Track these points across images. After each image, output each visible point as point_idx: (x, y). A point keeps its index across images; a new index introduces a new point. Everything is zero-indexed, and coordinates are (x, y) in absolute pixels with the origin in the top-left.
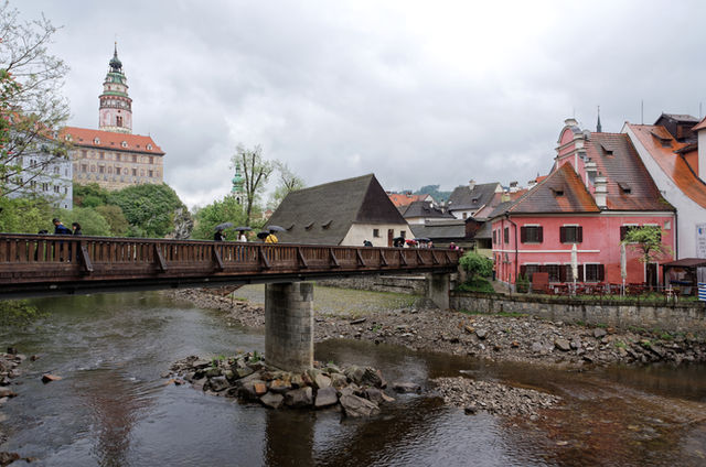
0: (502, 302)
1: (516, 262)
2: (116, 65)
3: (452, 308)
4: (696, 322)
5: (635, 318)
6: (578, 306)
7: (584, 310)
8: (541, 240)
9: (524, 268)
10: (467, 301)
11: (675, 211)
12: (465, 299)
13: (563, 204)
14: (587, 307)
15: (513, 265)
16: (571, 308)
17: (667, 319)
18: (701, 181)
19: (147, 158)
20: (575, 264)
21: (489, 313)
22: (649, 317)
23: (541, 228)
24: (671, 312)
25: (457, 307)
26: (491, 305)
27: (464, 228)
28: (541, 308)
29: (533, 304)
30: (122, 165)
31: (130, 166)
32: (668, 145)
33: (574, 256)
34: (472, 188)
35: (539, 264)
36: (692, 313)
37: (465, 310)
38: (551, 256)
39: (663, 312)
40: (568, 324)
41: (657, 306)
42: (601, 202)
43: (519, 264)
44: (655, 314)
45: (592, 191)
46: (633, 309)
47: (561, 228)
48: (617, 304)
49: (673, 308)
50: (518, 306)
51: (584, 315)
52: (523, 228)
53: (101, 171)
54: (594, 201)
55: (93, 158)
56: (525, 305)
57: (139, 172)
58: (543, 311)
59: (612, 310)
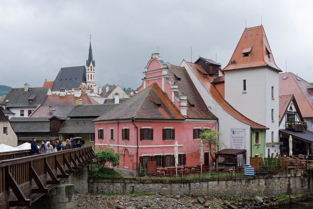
0: (133, 185)
1: (137, 154)
3: (91, 191)
4: (245, 188)
5: (217, 189)
6: (186, 183)
7: (190, 186)
8: (152, 138)
9: (142, 158)
10: (105, 186)
11: (217, 119)
12: (103, 184)
13: (162, 113)
14: (192, 184)
15: (135, 156)
16: (182, 185)
17: (232, 187)
18: (226, 102)
21: (123, 194)
22: (224, 187)
23: (152, 130)
24: (234, 183)
25: (95, 190)
26: (124, 187)
27: (48, 125)
28: (163, 187)
29: (157, 185)
32: (206, 77)
33: (176, 149)
34: (26, 90)
35: (151, 155)
36: (243, 182)
37: (103, 193)
38: (158, 149)
39: (230, 183)
40: (181, 197)
41: (227, 180)
42: (184, 112)
43: (139, 156)
44: (227, 185)
45: (177, 105)
46: (215, 183)
47: (163, 129)
48: (207, 180)
49: (235, 180)
50: (146, 186)
51: (190, 189)
52: (142, 130)
54: (179, 112)
56: (151, 186)
58: (165, 188)
59: (205, 184)
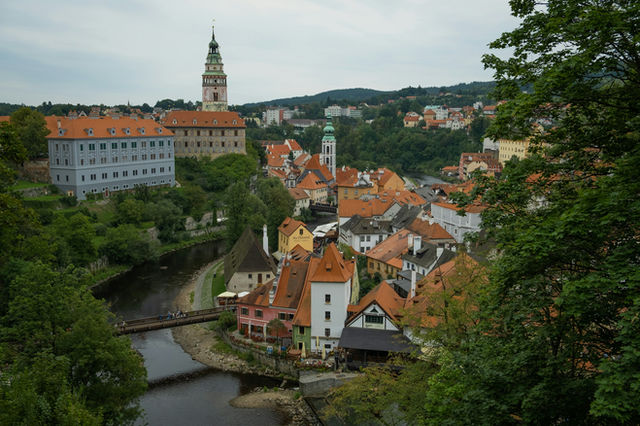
2: (214, 47)
8: (248, 314)
19: (233, 132)
20: (250, 324)
23: (249, 309)
30: (214, 139)
31: (220, 139)
42: (271, 301)
43: (241, 323)
47: (255, 310)
53: (199, 145)
55: (192, 134)
57: (227, 144)
